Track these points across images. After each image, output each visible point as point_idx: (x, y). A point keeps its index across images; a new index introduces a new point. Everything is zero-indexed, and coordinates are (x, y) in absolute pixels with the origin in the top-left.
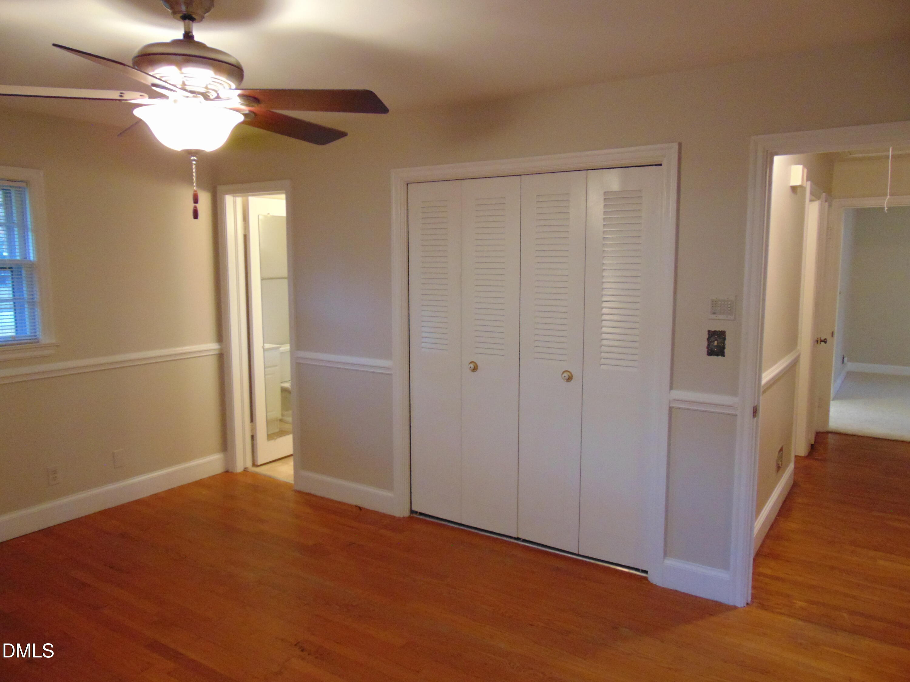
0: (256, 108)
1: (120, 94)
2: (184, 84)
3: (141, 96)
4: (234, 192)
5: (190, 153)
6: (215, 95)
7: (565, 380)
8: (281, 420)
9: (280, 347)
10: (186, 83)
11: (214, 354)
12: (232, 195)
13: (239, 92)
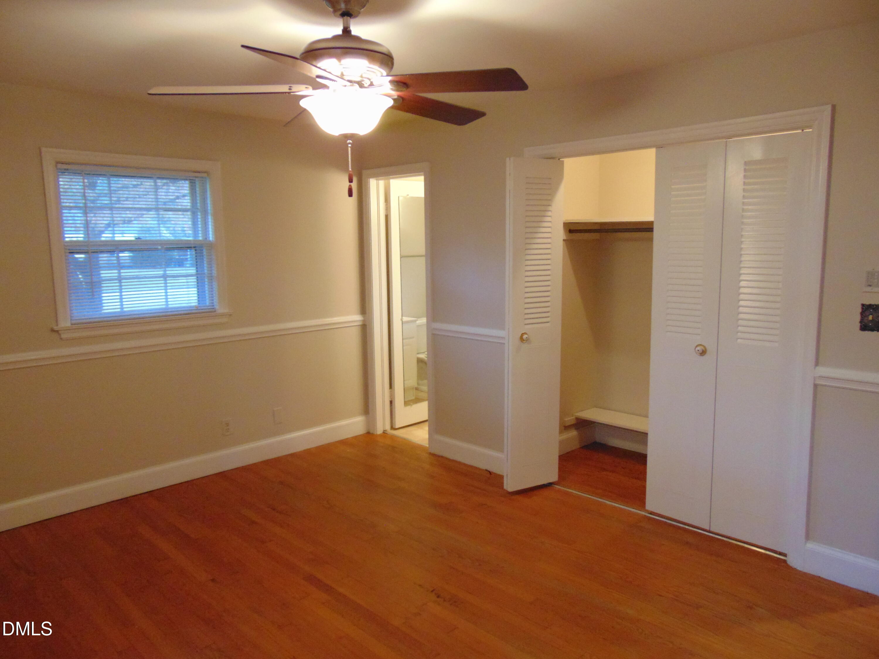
0: (404, 93)
1: (289, 88)
2: (342, 74)
3: (306, 88)
4: (376, 176)
5: (346, 137)
6: (369, 83)
7: (698, 354)
8: (417, 389)
9: (417, 320)
10: (344, 74)
11: (358, 325)
12: (376, 178)
13: (390, 78)
